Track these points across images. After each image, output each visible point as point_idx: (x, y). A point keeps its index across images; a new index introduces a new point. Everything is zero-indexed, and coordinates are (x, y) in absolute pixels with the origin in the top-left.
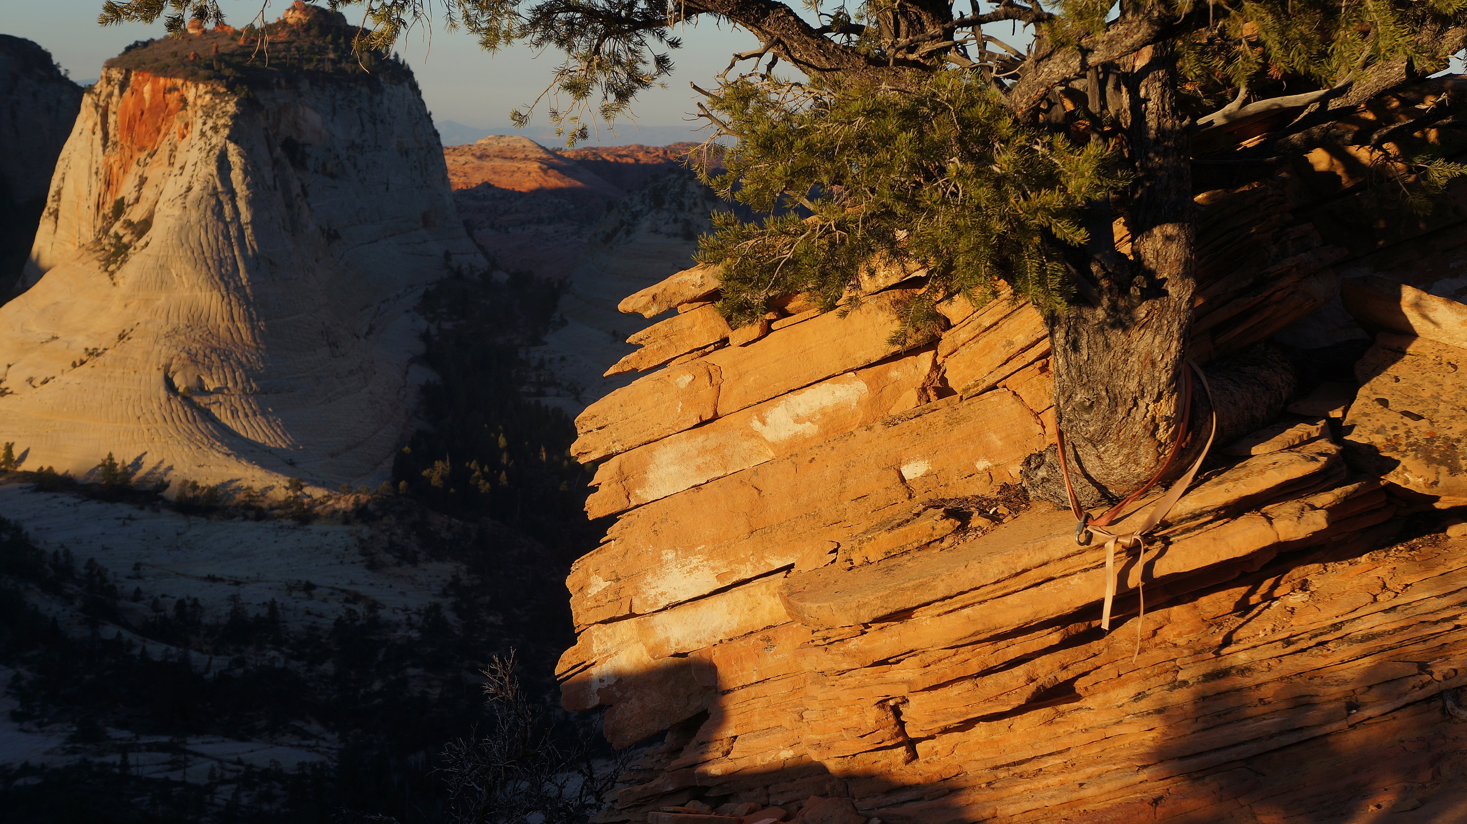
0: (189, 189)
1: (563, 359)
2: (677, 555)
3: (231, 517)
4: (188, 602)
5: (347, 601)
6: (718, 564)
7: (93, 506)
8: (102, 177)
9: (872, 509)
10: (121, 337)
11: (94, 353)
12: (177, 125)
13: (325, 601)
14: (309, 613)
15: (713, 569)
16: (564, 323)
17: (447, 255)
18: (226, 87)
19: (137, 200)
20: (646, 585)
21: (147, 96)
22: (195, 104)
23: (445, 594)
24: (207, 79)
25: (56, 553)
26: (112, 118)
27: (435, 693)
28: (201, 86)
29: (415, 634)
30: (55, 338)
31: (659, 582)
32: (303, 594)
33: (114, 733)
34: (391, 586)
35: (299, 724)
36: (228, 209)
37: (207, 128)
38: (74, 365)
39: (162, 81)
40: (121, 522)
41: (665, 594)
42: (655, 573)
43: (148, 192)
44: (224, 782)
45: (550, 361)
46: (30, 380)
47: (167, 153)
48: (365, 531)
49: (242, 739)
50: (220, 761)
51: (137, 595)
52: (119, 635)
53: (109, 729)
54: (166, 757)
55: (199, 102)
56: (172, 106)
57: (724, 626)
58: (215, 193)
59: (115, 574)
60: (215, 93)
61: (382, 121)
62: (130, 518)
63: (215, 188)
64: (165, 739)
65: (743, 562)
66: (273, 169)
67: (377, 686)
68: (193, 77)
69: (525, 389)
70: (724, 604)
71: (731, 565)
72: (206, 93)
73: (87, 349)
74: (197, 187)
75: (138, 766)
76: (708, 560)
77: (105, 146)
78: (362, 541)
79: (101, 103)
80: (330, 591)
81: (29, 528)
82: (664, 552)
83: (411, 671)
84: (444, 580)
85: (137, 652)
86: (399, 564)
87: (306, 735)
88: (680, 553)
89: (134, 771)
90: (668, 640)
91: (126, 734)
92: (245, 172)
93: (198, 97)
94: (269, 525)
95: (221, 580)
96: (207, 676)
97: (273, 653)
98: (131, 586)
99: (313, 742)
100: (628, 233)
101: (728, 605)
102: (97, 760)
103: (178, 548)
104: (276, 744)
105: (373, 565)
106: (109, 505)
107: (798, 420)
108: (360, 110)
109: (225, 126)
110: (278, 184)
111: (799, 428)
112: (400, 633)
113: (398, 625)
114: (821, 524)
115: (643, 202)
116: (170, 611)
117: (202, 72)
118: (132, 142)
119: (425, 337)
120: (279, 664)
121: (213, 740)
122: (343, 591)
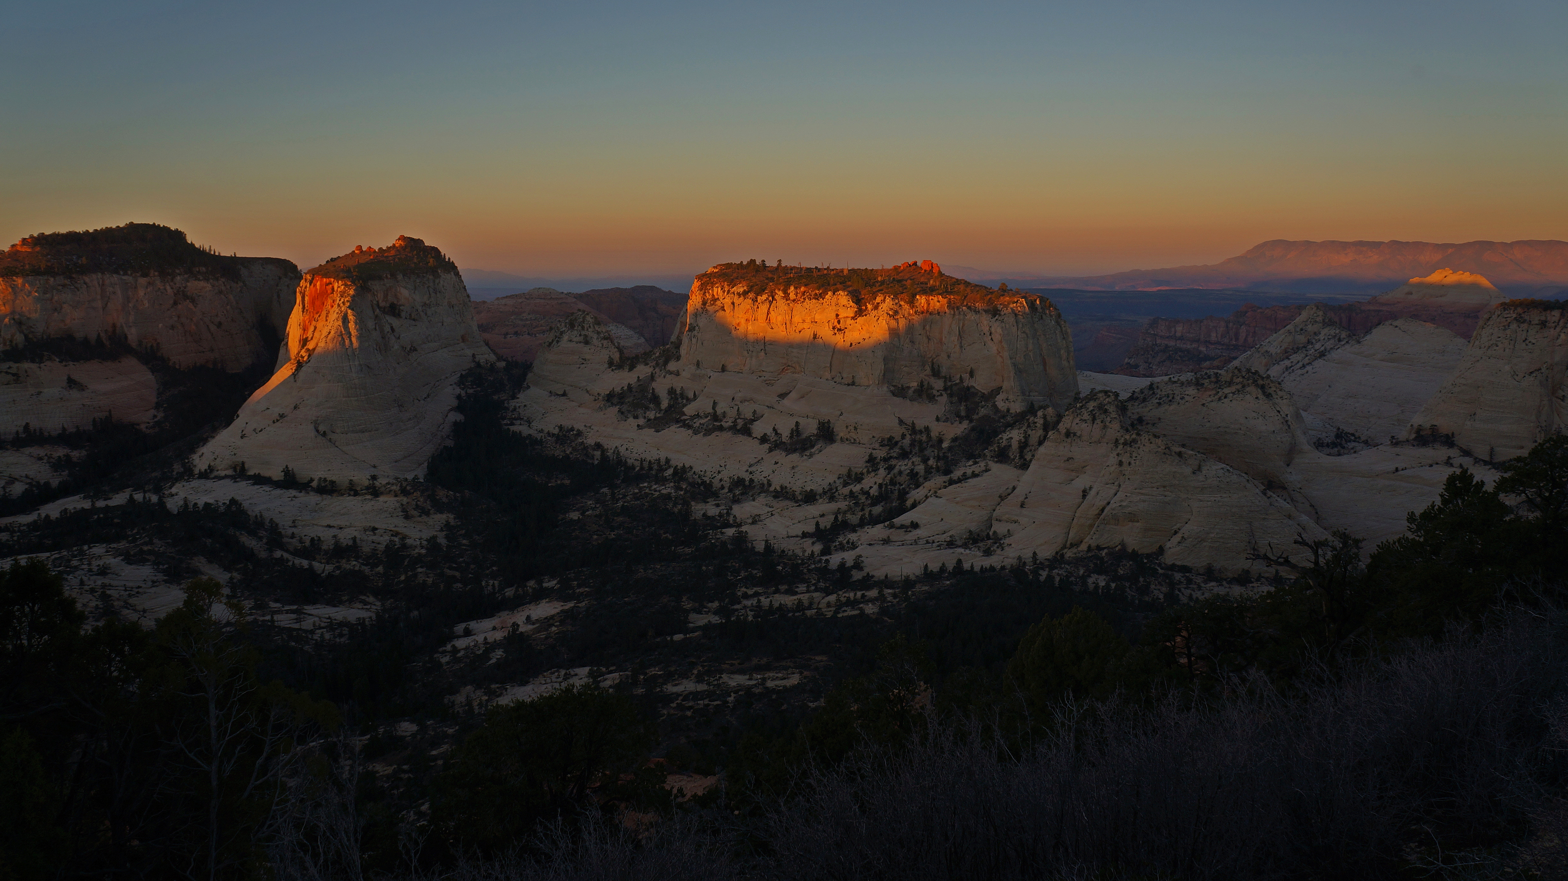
0: (330, 333)
1: (525, 406)
3: (342, 495)
4: (316, 538)
5: (392, 535)
7: (278, 492)
8: (301, 327)
10: (295, 408)
11: (282, 416)
12: (330, 301)
13: (381, 536)
14: (373, 542)
16: (528, 387)
17: (474, 355)
18: (351, 282)
19: (312, 338)
21: (318, 287)
22: (337, 290)
23: (442, 530)
24: (343, 278)
25: (256, 516)
26: (306, 298)
27: (430, 581)
28: (340, 282)
29: (423, 551)
30: (268, 409)
32: (371, 533)
33: (273, 605)
34: (415, 527)
35: (363, 597)
36: (347, 342)
37: (341, 302)
38: (274, 422)
39: (325, 280)
40: (290, 499)
43: (317, 334)
44: (320, 628)
45: (519, 407)
46: (255, 430)
47: (325, 315)
48: (405, 500)
49: (335, 606)
50: (320, 618)
51: (293, 536)
52: (282, 556)
53: (271, 603)
54: (294, 616)
55: (339, 289)
56: (329, 292)
58: (341, 335)
59: (283, 525)
60: (346, 285)
61: (440, 292)
62: (294, 497)
63: (342, 332)
64: (295, 607)
66: (375, 320)
67: (403, 578)
68: (337, 278)
69: (505, 422)
72: (342, 285)
73: (279, 414)
74: (333, 332)
75: (278, 621)
77: (303, 312)
78: (402, 505)
79: (303, 291)
80: (384, 531)
81: (245, 505)
83: (420, 570)
84: (442, 523)
85: (290, 564)
86: (420, 516)
87: (365, 603)
89: (276, 624)
91: (278, 605)
92: (356, 323)
93: (338, 287)
94: (360, 498)
95: (334, 527)
96: (322, 575)
97: (354, 563)
98: (290, 531)
99: (368, 607)
100: (558, 342)
102: (262, 618)
103: (316, 511)
104: (351, 608)
105: (407, 517)
106: (285, 491)
108: (428, 287)
109: (348, 301)
110: (377, 328)
112: (417, 551)
113: (416, 547)
115: (566, 326)
116: (308, 544)
117: (341, 275)
118: (314, 309)
119: (459, 397)
120: (357, 568)
121: (319, 607)
122: (391, 531)
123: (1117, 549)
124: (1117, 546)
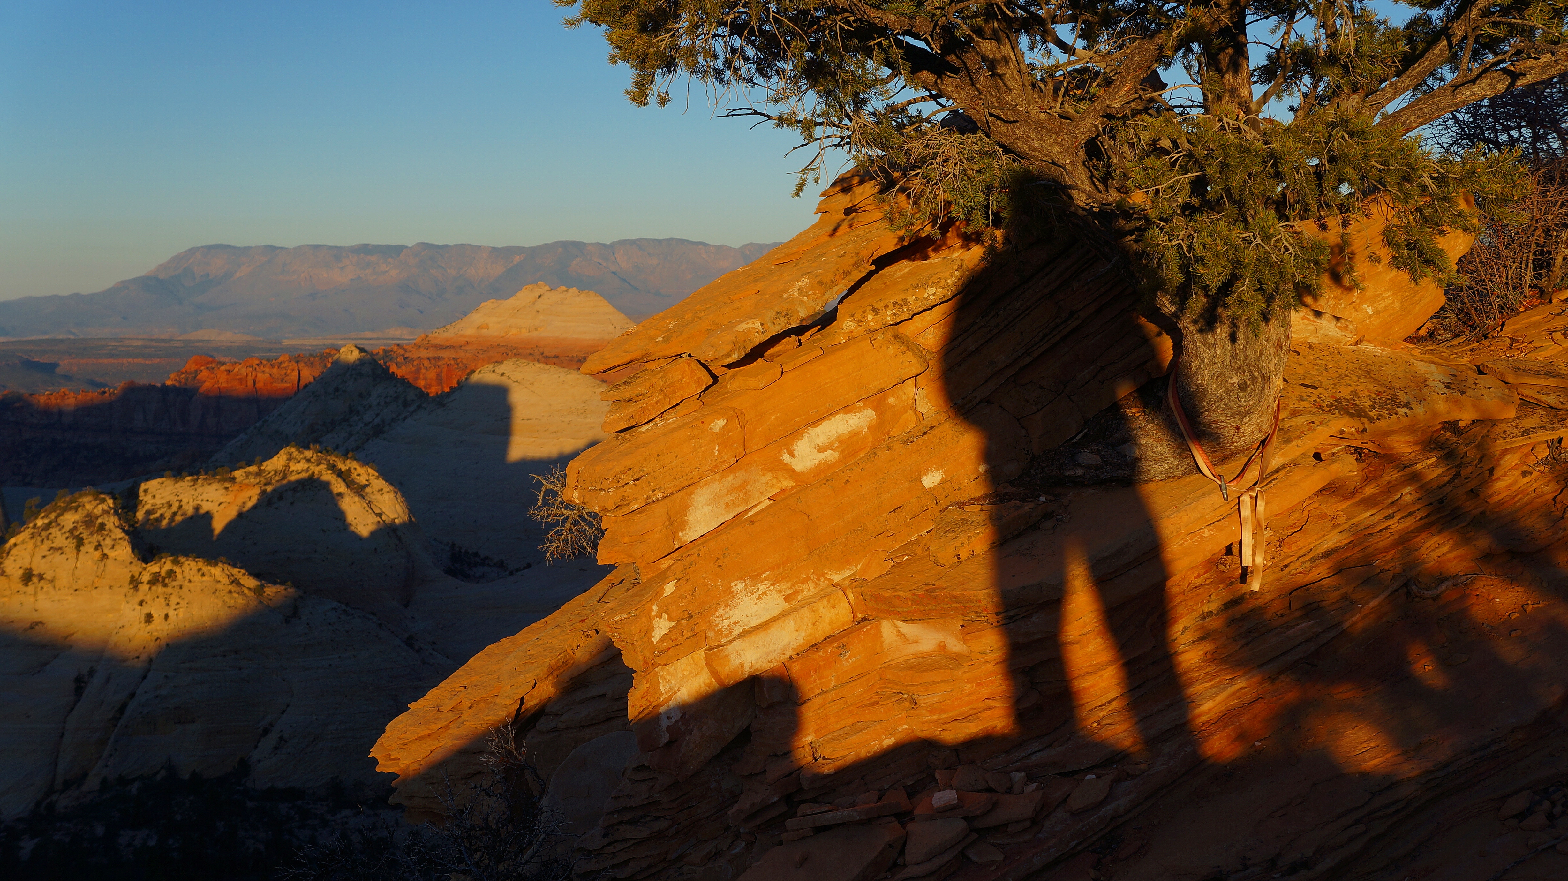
2: (746, 584)
6: (784, 587)
9: (910, 517)
15: (780, 592)
20: (717, 617)
31: (731, 613)
41: (739, 622)
42: (727, 605)
57: (792, 643)
65: (805, 581)
70: (792, 623)
71: (794, 586)
76: (774, 585)
82: (733, 584)
88: (748, 582)
90: (742, 665)
101: (795, 623)
107: (821, 449)
111: (822, 456)
114: (869, 537)
123: (159, 777)
124: (158, 772)
